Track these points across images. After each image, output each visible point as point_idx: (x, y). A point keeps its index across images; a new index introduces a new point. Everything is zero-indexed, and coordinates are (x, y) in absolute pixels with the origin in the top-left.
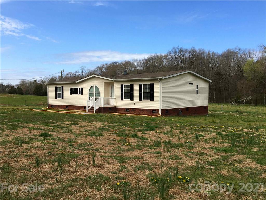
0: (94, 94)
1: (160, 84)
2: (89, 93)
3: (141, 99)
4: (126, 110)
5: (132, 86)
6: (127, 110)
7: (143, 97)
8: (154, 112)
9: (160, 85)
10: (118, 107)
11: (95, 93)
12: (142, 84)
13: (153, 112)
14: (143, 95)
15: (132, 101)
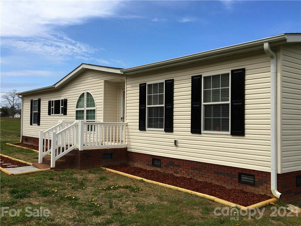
0: (85, 112)
1: (272, 68)
2: (77, 111)
3: (196, 129)
4: (153, 163)
5: (170, 86)
6: (156, 163)
7: (206, 120)
8: (244, 178)
9: (272, 74)
10: (133, 150)
11: (87, 111)
12: (201, 76)
13: (240, 179)
14: (206, 115)
15: (169, 135)
